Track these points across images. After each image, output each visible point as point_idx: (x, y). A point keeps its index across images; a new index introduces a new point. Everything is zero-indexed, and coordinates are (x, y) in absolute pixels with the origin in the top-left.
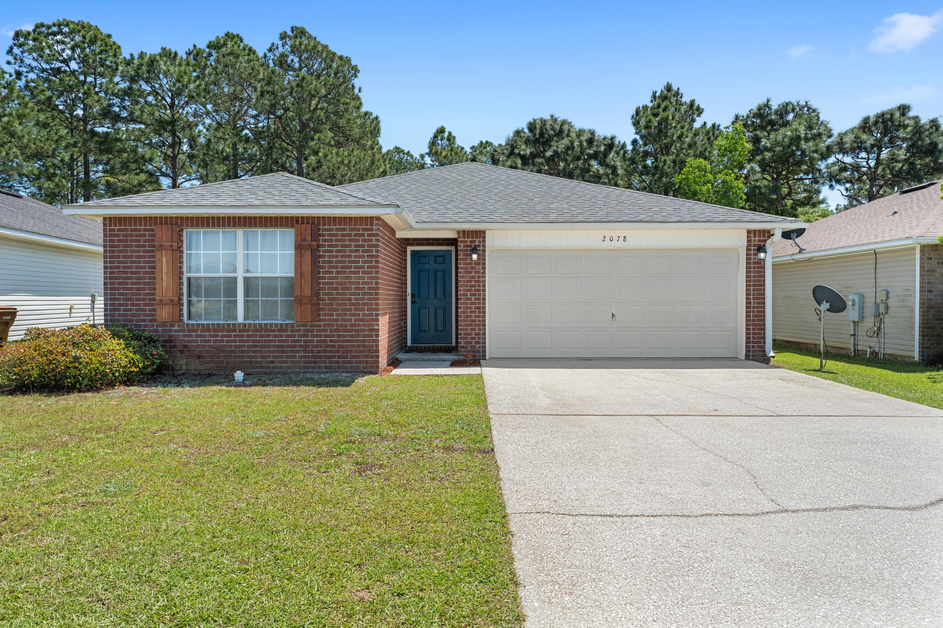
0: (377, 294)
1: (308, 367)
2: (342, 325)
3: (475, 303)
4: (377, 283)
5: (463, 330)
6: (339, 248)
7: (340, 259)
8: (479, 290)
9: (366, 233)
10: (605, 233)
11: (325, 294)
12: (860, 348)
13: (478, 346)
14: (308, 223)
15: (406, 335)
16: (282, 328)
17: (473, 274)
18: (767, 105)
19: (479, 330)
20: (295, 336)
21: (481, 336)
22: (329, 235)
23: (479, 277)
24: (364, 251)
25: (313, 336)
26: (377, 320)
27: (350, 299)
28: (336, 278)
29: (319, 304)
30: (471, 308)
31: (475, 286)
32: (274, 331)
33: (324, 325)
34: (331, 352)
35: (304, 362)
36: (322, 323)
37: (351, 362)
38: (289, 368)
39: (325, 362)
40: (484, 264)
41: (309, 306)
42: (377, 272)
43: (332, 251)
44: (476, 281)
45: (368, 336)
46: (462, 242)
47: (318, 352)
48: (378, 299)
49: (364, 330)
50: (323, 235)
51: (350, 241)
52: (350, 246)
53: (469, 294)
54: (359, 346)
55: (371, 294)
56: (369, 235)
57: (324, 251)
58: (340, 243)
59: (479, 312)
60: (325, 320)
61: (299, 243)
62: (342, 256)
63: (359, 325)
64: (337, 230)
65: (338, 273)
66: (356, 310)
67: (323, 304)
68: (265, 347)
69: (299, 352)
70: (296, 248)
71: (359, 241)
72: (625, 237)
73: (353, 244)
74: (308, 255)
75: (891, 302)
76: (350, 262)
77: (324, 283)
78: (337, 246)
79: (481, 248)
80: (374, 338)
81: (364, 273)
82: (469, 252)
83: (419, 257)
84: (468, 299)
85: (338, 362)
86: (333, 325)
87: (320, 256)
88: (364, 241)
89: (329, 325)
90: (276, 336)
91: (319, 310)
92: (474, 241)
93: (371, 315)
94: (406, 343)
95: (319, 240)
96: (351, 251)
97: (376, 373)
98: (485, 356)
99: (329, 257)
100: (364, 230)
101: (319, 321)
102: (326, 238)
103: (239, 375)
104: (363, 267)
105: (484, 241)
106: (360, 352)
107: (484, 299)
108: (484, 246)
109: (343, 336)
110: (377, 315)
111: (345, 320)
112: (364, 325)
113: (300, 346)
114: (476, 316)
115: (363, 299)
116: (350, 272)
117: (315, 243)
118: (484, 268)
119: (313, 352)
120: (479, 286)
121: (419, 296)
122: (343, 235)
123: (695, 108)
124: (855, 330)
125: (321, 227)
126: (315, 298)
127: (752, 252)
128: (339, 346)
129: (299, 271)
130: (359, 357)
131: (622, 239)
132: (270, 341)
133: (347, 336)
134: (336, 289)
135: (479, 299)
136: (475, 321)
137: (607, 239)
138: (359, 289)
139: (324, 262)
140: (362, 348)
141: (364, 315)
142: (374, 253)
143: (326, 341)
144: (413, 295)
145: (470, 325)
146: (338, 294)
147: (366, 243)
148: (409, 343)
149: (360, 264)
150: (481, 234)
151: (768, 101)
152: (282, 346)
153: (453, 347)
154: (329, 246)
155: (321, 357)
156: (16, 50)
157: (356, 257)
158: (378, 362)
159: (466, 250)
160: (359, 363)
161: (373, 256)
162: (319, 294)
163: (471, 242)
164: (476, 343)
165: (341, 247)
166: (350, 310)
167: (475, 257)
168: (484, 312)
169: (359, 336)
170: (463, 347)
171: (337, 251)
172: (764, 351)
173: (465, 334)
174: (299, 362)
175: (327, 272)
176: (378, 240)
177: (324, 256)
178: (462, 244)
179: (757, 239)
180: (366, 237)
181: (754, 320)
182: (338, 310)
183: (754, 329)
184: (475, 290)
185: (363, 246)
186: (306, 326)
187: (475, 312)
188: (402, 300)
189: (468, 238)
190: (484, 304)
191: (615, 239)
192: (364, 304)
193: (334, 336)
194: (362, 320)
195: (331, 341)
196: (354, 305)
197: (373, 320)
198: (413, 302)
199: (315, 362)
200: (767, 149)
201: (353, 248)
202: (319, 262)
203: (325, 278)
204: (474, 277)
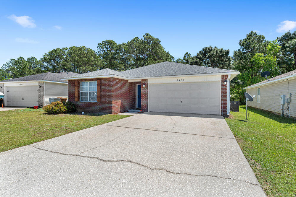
2: (105, 102)
3: (145, 98)
4: (112, 93)
9: (110, 81)
10: (178, 78)
12: (284, 114)
14: (99, 80)
15: (136, 105)
16: (95, 103)
19: (146, 104)
21: (146, 106)
22: (103, 82)
24: (110, 85)
25: (100, 105)
26: (112, 101)
29: (101, 98)
31: (145, 93)
33: (102, 102)
41: (99, 98)
54: (109, 107)
55: (111, 95)
59: (146, 100)
61: (98, 84)
63: (109, 103)
64: (105, 81)
65: (105, 90)
71: (109, 83)
74: (99, 87)
75: (292, 98)
76: (107, 88)
78: (105, 84)
81: (110, 90)
84: (143, 97)
92: (145, 82)
95: (101, 83)
96: (107, 85)
98: (147, 111)
99: (103, 87)
103: (83, 113)
106: (109, 109)
108: (147, 83)
113: (98, 107)
118: (147, 89)
123: (262, 37)
124: (283, 107)
125: (102, 80)
127: (223, 82)
128: (105, 107)
129: (98, 90)
131: (182, 80)
132: (93, 106)
133: (106, 105)
134: (105, 94)
136: (145, 102)
137: (178, 80)
141: (110, 100)
148: (137, 107)
149: (109, 88)
150: (146, 80)
156: (98, 47)
158: (112, 111)
162: (101, 95)
167: (144, 86)
169: (109, 105)
170: (142, 109)
171: (105, 86)
172: (227, 113)
178: (142, 83)
179: (225, 78)
181: (223, 103)
182: (105, 99)
183: (223, 106)
186: (99, 102)
188: (134, 97)
189: (143, 81)
190: (147, 98)
192: (110, 98)
195: (103, 106)
196: (108, 98)
198: (138, 97)
200: (287, 47)
202: (101, 88)
203: (103, 92)
204: (144, 91)
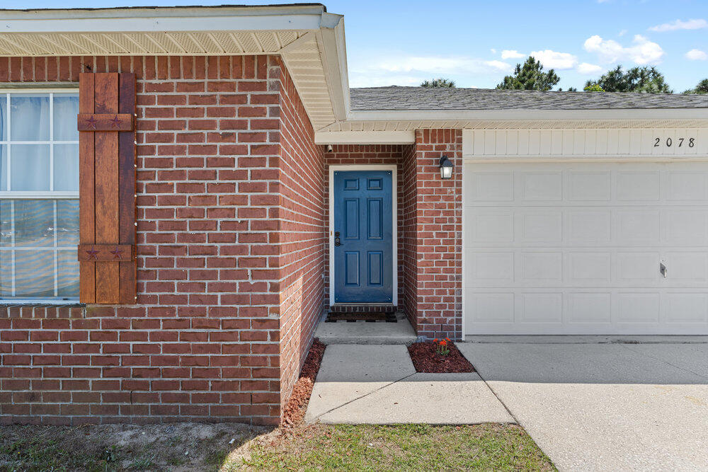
0: (275, 238)
1: (114, 410)
2: (192, 311)
3: (444, 249)
4: (275, 213)
5: (425, 292)
6: (186, 131)
7: (188, 156)
8: (451, 228)
9: (249, 94)
11: (153, 238)
13: (449, 318)
14: (113, 70)
15: (328, 291)
17: (442, 201)
18: (618, 72)
19: (452, 293)
20: (83, 336)
21: (455, 303)
22: (163, 100)
23: (451, 206)
24: (243, 138)
25: (125, 337)
26: (276, 300)
27: (212, 251)
28: (181, 200)
29: (139, 262)
30: (438, 257)
31: (444, 220)
32: (35, 324)
33: (152, 311)
34: (167, 373)
35: (107, 397)
36: (147, 306)
37: (214, 398)
38: (70, 410)
39: (154, 398)
40: (459, 184)
41: (113, 268)
42: (275, 187)
43: (169, 138)
44: (446, 213)
45: (254, 336)
46: (423, 148)
47: (138, 374)
48: (277, 250)
49: (245, 324)
50: (150, 100)
51: (212, 112)
52: (211, 125)
53: (434, 234)
54: (233, 361)
55: (262, 238)
56: (256, 99)
57: (150, 138)
58: (187, 119)
59: (452, 264)
60: (153, 299)
61: (88, 116)
62: (193, 150)
63: (233, 312)
64: (182, 87)
65: (182, 188)
66: (226, 275)
67: (149, 263)
68: (14, 361)
69: (94, 373)
70: (81, 128)
71: (232, 113)
72: (691, 140)
73: (218, 119)
74: (111, 145)
76: (212, 162)
77: (152, 213)
78: (181, 125)
79: (455, 158)
80: (269, 342)
81: (243, 187)
82: (434, 165)
83: (346, 181)
84: (433, 242)
85: (184, 398)
86: (172, 311)
87: (139, 150)
88: (243, 112)
89: (162, 311)
90: (40, 336)
91: (139, 275)
92: (444, 147)
93: (262, 287)
94: (328, 302)
95: (139, 112)
96: (214, 137)
97: (272, 426)
98: (460, 335)
99: (163, 150)
100: (244, 86)
101: (138, 301)
102: (156, 106)
104: (242, 175)
105: (460, 147)
106: (236, 373)
107: (460, 242)
108: (460, 155)
109: (197, 337)
110: (276, 288)
111: (200, 300)
112: (244, 311)
113: (97, 360)
114: (446, 271)
115: (242, 250)
116: (213, 187)
117: (126, 117)
118: (459, 192)
119: (124, 373)
120: (451, 220)
121: (346, 236)
122: (194, 100)
123: (553, 76)
125: (144, 81)
126: (128, 248)
128: (187, 361)
129: (90, 185)
130: (232, 386)
131: (686, 142)
132: (27, 348)
133: (205, 336)
134: (180, 226)
135: (451, 242)
136: (445, 278)
137: (663, 143)
138: (233, 225)
139: (150, 163)
140: (239, 366)
141: (244, 287)
142: (267, 142)
143: (155, 348)
144: (337, 234)
145: (436, 285)
146: (183, 238)
147: (249, 119)
148: (332, 303)
149: (236, 168)
150: (455, 135)
151: (619, 68)
152: (56, 360)
153: (395, 308)
154: (163, 125)
155: (144, 386)
157: (224, 150)
159: (431, 162)
160: (233, 401)
161: (266, 149)
162: (138, 238)
163: (437, 148)
164: (447, 314)
165: (191, 128)
166: (213, 275)
167: (447, 171)
168: (460, 264)
169: (232, 336)
170: (425, 321)
171: (182, 138)
173: (428, 300)
174: (95, 397)
175: (159, 188)
176: (275, 112)
177: (152, 151)
178: (423, 152)
180: (249, 105)
182: (183, 275)
184: (446, 228)
185: (242, 125)
186: (111, 312)
187: (443, 263)
188: (322, 241)
189: (434, 141)
190: (460, 250)
191: (676, 142)
192: (244, 262)
193: (173, 337)
194: (240, 300)
195: (167, 348)
196: (222, 263)
197: (265, 299)
198: (337, 244)
199: (131, 398)
201: (218, 130)
202: (138, 162)
203: (154, 200)
204: (443, 206)
